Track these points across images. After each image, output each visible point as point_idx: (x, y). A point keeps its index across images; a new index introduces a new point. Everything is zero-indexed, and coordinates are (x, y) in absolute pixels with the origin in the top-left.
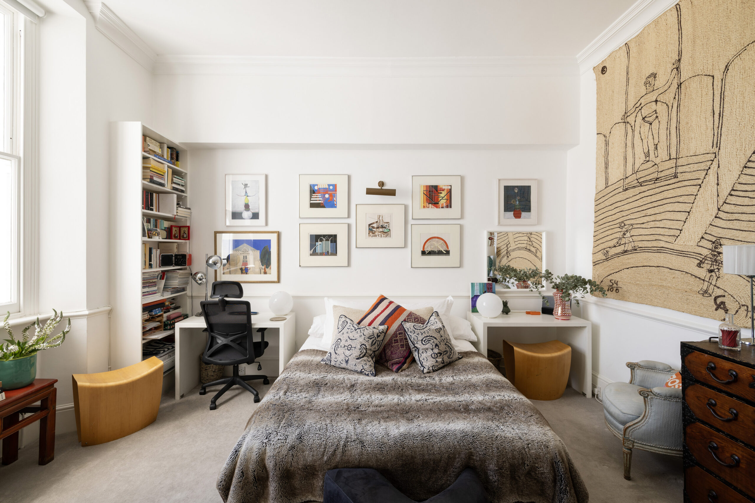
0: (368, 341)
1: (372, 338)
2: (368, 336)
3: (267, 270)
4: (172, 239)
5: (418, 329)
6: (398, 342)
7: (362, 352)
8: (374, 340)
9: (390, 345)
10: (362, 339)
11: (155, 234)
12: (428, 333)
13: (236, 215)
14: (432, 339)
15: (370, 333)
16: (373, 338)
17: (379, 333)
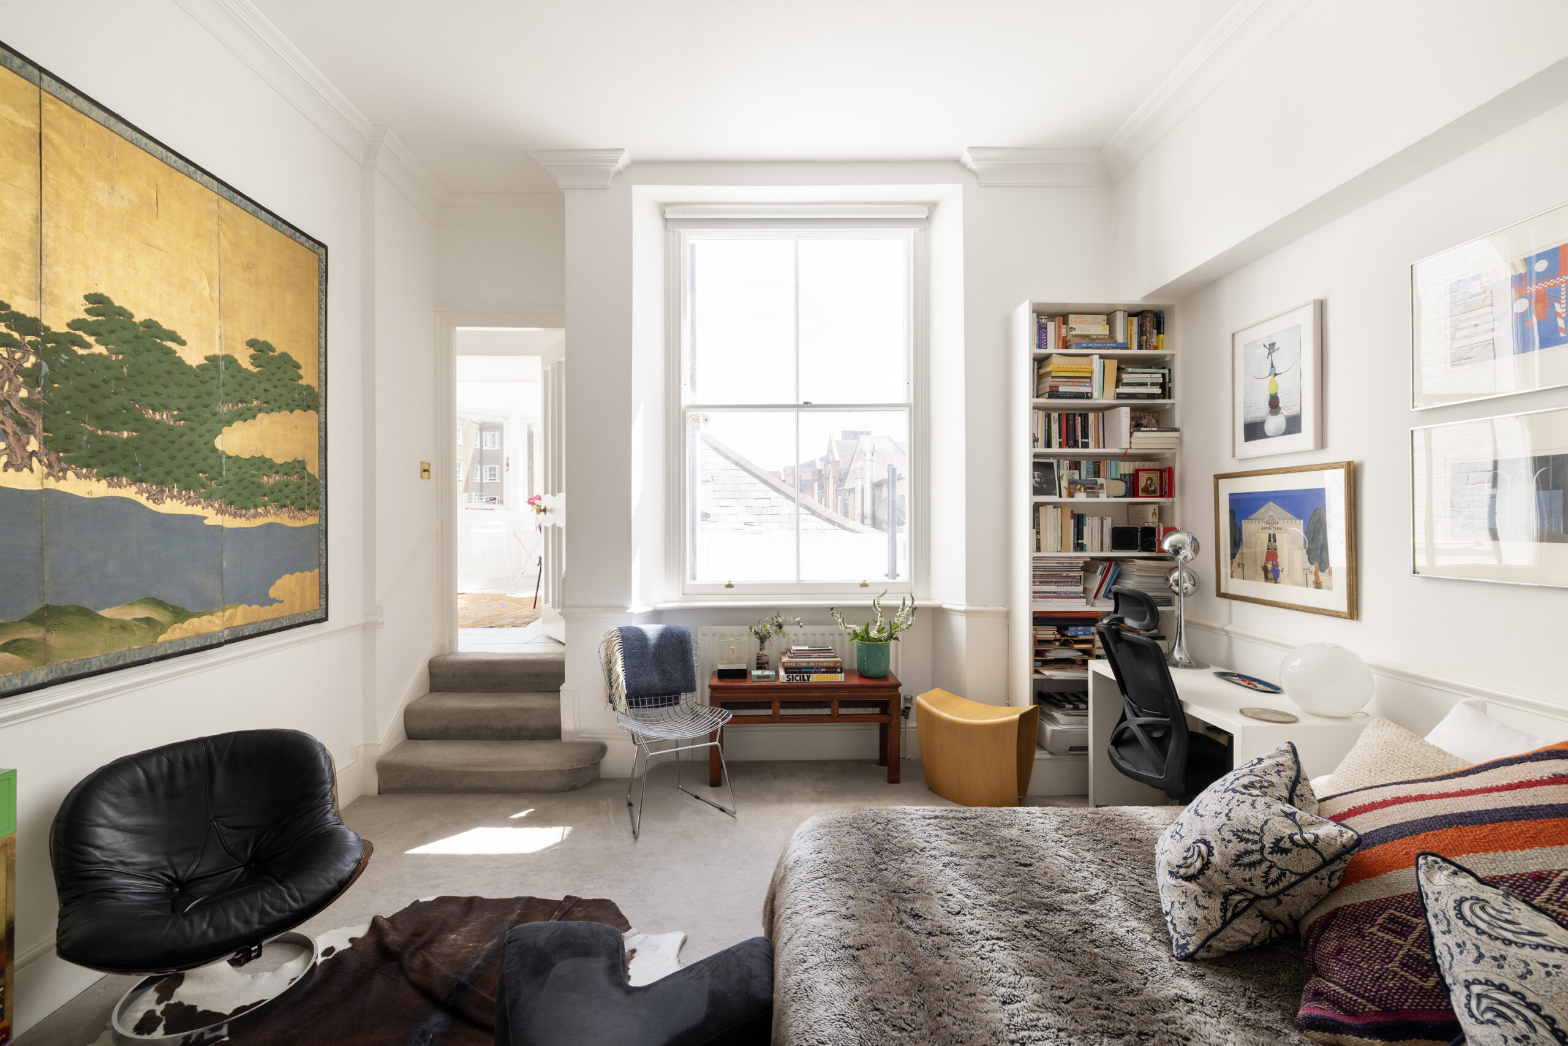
0: (1229, 841)
1: (1247, 841)
2: (1236, 825)
3: (1323, 577)
4: (1138, 496)
5: (1470, 925)
6: (1404, 935)
7: (1189, 861)
8: (1252, 852)
9: (1355, 921)
10: (1214, 826)
11: (1080, 490)
12: (1523, 977)
13: (1254, 431)
14: (1526, 1020)
15: (1252, 821)
16: (1255, 842)
17: (1286, 840)
